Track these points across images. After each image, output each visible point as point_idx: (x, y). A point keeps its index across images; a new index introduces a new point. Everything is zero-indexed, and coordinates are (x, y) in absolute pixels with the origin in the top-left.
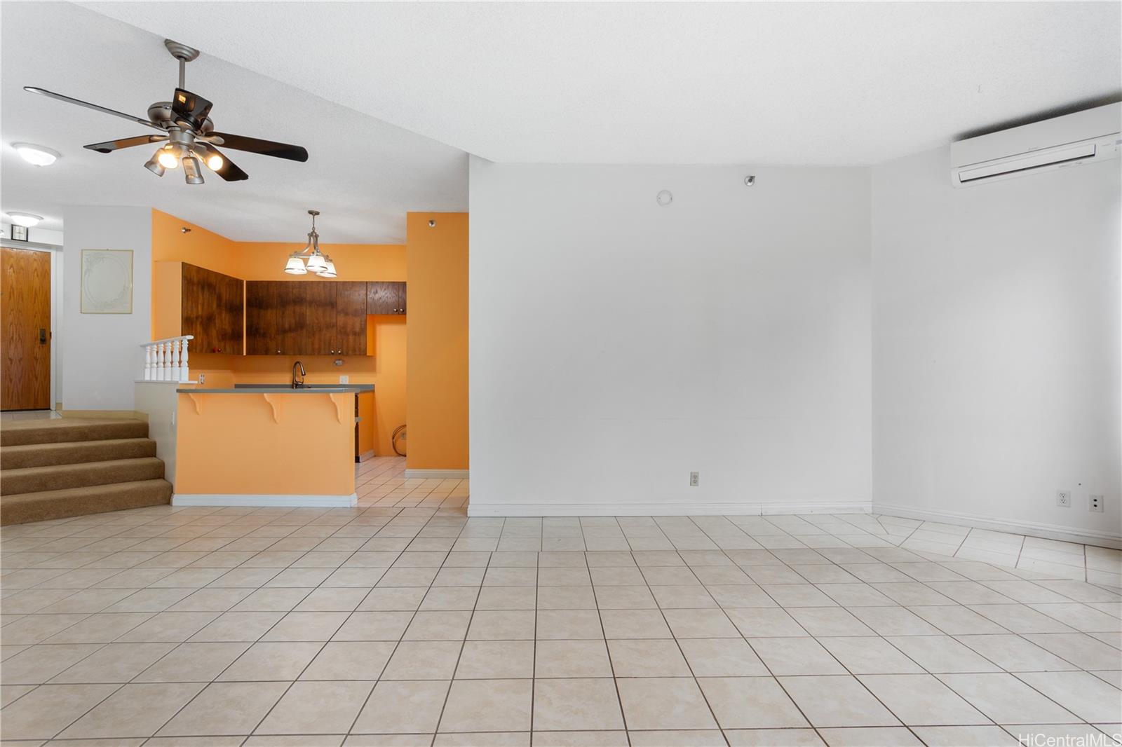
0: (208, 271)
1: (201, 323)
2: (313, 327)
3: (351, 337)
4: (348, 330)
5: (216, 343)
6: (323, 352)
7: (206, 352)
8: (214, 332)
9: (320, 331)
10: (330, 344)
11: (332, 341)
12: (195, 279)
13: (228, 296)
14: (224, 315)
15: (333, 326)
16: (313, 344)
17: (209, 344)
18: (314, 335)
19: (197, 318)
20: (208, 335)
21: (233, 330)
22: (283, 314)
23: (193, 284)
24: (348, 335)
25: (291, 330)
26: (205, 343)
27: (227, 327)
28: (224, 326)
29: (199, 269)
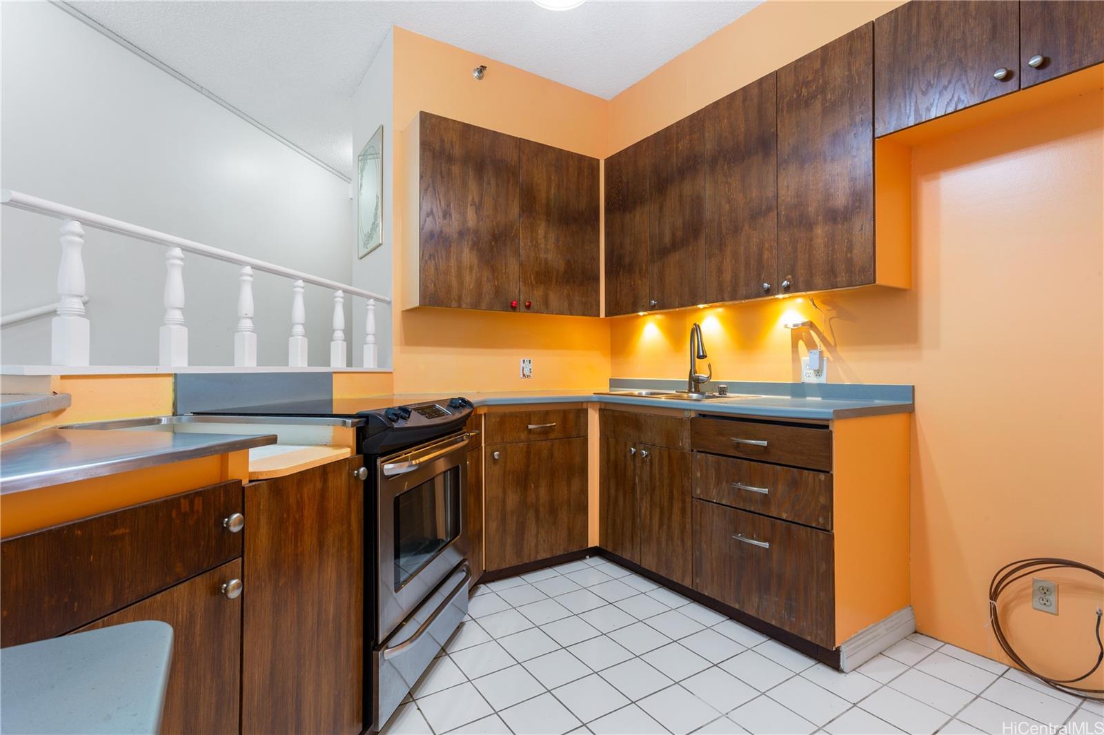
0: (496, 134)
1: (475, 245)
2: (719, 225)
3: (819, 232)
4: (811, 209)
5: (515, 289)
6: (742, 291)
7: (490, 308)
8: (513, 267)
9: (736, 230)
10: (760, 261)
11: (766, 255)
12: (457, 151)
13: (553, 191)
14: (541, 232)
15: (769, 209)
16: (720, 271)
17: (498, 292)
18: (721, 247)
19: (461, 234)
20: (493, 269)
21: (568, 263)
22: (661, 208)
23: (450, 159)
24: (810, 226)
25: (675, 246)
26: (487, 288)
27: (550, 257)
28: (543, 256)
29: (467, 128)
